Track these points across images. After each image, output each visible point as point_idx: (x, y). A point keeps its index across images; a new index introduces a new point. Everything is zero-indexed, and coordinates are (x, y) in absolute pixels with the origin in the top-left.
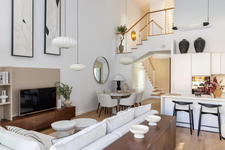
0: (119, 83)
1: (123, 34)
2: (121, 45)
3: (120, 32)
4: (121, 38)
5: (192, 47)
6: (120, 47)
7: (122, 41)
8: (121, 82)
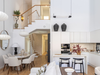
0: (16, 49)
1: (18, 16)
2: (16, 23)
3: (15, 15)
4: (16, 19)
5: (60, 28)
6: (15, 25)
7: (17, 21)
8: (17, 48)
